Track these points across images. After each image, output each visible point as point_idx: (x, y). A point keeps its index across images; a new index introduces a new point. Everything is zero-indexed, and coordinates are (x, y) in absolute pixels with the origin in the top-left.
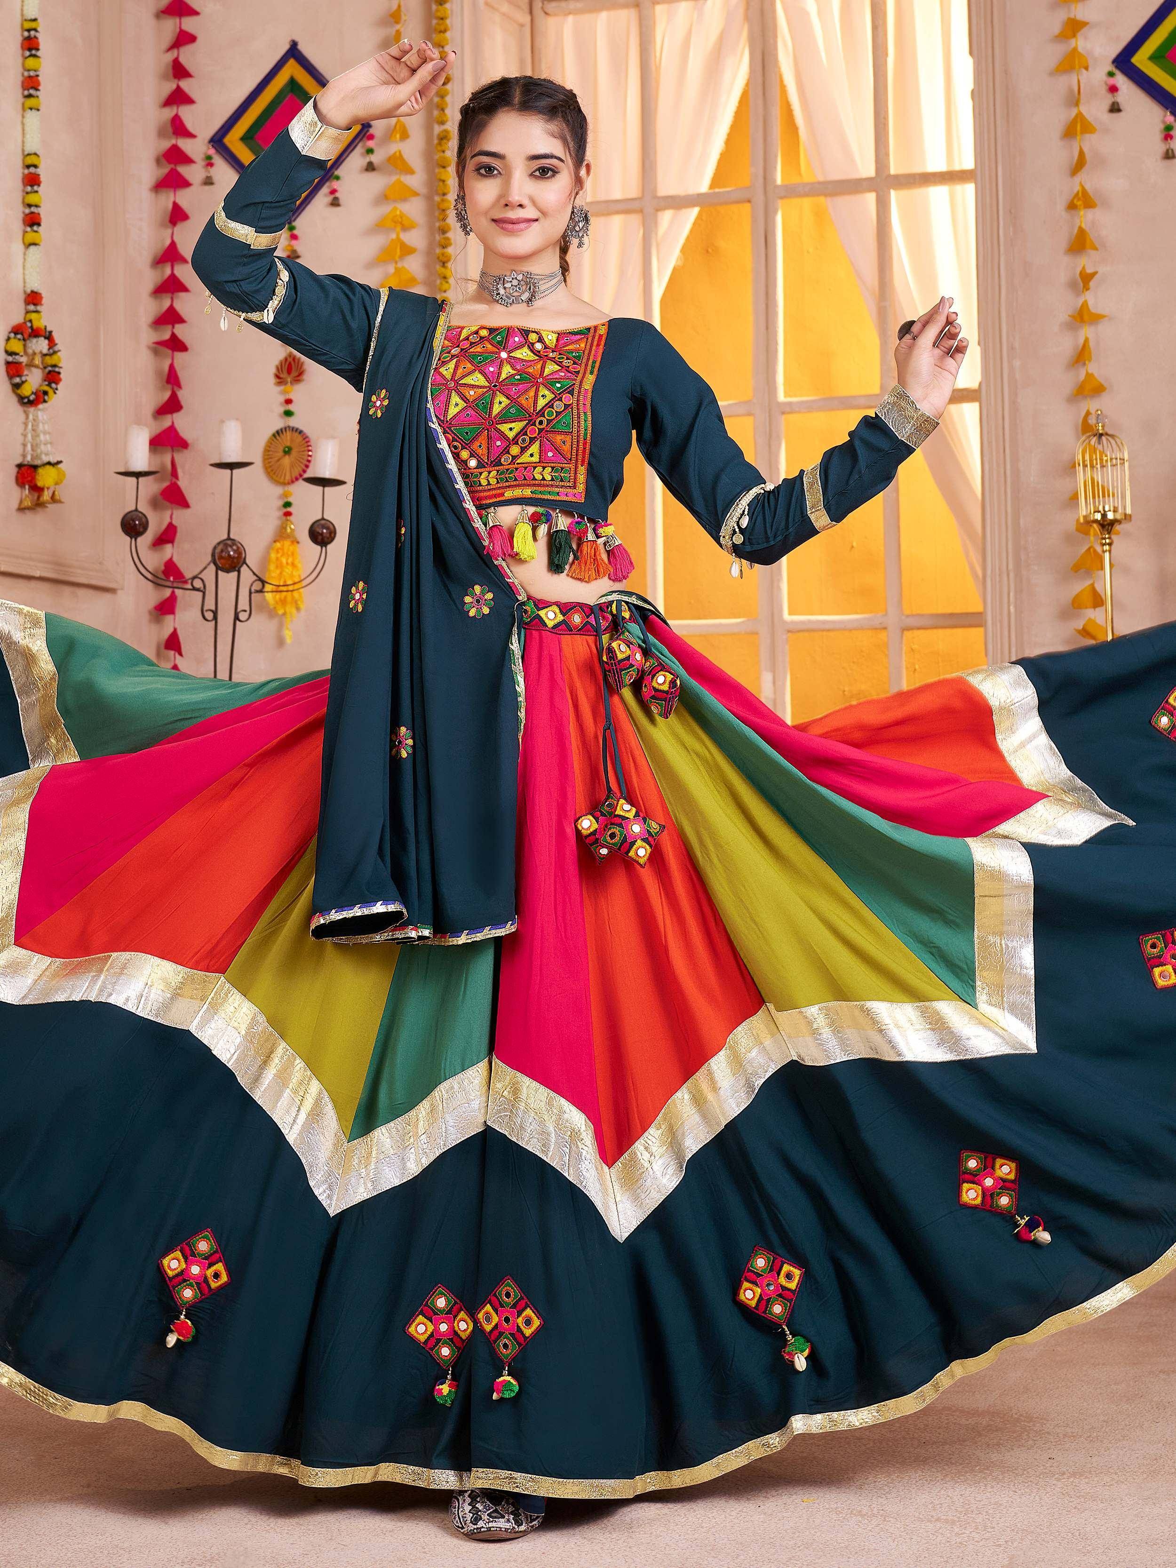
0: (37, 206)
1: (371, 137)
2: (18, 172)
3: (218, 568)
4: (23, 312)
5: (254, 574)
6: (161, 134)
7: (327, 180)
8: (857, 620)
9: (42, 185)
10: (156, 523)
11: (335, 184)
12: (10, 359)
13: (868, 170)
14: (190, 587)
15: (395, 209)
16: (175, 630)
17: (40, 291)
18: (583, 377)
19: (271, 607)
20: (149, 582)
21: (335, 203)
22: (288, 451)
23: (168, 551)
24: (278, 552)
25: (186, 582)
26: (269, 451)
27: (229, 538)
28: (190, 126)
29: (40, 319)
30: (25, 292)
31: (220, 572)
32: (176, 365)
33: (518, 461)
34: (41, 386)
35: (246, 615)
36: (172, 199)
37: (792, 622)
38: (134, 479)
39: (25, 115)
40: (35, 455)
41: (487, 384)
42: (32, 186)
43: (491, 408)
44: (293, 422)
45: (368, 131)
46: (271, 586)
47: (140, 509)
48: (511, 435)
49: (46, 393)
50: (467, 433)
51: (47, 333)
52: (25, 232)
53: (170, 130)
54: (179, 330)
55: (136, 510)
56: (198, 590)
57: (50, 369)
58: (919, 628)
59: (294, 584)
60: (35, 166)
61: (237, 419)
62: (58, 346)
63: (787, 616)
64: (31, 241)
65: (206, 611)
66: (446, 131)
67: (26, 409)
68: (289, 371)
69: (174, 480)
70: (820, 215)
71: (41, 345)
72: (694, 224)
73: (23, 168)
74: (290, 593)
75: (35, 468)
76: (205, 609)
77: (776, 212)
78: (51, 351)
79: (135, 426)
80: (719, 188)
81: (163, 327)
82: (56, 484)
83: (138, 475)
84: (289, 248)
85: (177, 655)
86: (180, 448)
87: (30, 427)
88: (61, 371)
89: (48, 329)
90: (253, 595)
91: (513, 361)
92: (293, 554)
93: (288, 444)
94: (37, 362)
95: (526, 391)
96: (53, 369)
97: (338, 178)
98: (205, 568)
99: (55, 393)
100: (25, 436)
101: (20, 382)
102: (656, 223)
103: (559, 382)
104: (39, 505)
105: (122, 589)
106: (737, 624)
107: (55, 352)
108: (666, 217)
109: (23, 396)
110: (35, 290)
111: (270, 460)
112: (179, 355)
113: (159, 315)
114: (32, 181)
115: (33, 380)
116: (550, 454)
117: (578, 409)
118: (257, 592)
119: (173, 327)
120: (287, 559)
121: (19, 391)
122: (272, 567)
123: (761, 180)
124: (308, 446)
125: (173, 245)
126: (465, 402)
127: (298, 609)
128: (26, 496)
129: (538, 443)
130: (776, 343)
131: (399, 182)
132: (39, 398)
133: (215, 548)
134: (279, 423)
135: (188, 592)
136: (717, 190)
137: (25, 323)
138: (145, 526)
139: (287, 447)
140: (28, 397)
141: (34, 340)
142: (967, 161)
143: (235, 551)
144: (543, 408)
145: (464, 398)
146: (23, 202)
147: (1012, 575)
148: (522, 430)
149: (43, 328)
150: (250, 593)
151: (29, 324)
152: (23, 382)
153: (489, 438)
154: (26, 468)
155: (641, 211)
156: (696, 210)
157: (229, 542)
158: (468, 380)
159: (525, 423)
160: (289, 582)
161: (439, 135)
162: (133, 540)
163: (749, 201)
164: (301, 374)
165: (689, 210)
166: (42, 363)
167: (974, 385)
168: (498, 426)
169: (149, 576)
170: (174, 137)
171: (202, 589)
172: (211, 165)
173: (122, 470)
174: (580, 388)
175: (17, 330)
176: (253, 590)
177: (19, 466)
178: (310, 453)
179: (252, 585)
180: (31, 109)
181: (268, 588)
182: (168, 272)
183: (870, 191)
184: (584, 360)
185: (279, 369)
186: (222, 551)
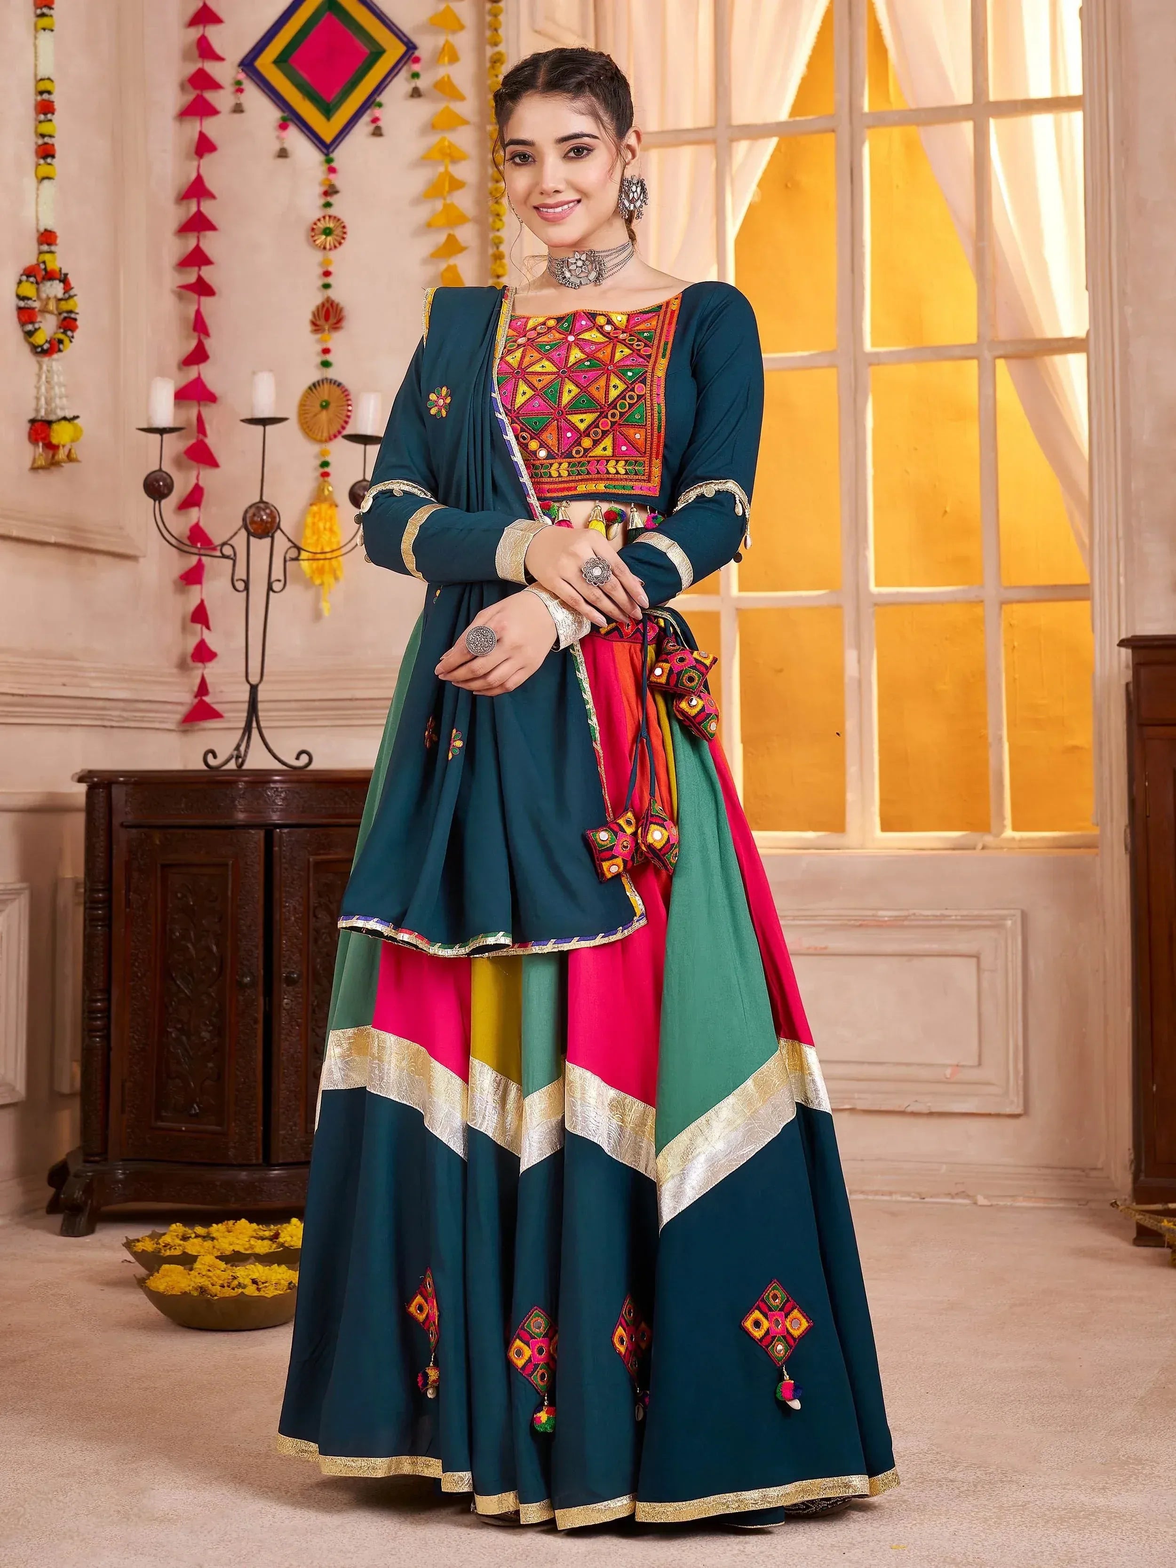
0: (51, 136)
1: (417, 60)
2: (30, 99)
3: (249, 534)
4: (36, 252)
5: (289, 540)
6: (186, 57)
7: (369, 108)
8: (952, 592)
9: (56, 113)
10: (182, 485)
11: (377, 112)
12: (22, 304)
13: (964, 96)
14: (218, 554)
15: (443, 139)
16: (202, 601)
17: (55, 230)
18: (655, 362)
19: (308, 576)
20: (174, 549)
21: (377, 132)
22: (325, 406)
23: (194, 514)
24: (314, 517)
25: (214, 549)
26: (304, 405)
27: (261, 501)
28: (218, 46)
29: (55, 259)
30: (38, 231)
31: (252, 538)
32: (202, 310)
33: (590, 454)
34: (55, 333)
35: (281, 585)
36: (198, 129)
37: (880, 595)
38: (158, 436)
39: (38, 36)
40: (49, 409)
41: (555, 370)
42: (45, 114)
43: (560, 397)
44: (331, 373)
45: (413, 53)
46: (308, 554)
47: (164, 469)
48: (582, 427)
49: (61, 341)
50: (536, 423)
51: (63, 276)
52: (38, 165)
53: (195, 52)
54: (206, 272)
55: (160, 470)
56: (228, 557)
57: (65, 315)
58: (1019, 602)
59: (332, 551)
60: (49, 93)
61: (271, 371)
62: (73, 290)
63: (873, 588)
64: (45, 175)
65: (237, 580)
66: (499, 53)
67: (39, 359)
68: (327, 318)
69: (201, 436)
70: (910, 146)
71: (55, 289)
72: (772, 156)
73: (36, 95)
74: (327, 561)
75: (49, 423)
76: (236, 578)
77: (863, 143)
78: (67, 296)
79: (159, 378)
80: (800, 115)
81: (189, 269)
82: (73, 441)
83: (162, 431)
84: (328, 183)
85: (204, 628)
86: (208, 403)
87: (44, 377)
88: (77, 317)
89: (63, 271)
90: (288, 563)
91: (581, 344)
92: (331, 519)
93: (326, 398)
94: (51, 308)
95: (596, 379)
96: (70, 315)
97: (380, 105)
98: (236, 534)
99: (71, 342)
100: (38, 388)
101: (33, 329)
102: (730, 156)
103: (630, 370)
104: (53, 464)
105: (144, 556)
106: (819, 596)
107: (71, 297)
108: (742, 148)
109: (36, 344)
110: (49, 228)
111: (306, 415)
112: (206, 301)
113: (185, 256)
114: (45, 108)
115: (48, 327)
116: (624, 448)
117: (651, 400)
118: (292, 559)
119: (200, 269)
120: (325, 523)
121: (31, 340)
122: (308, 532)
123: (846, 109)
124: (348, 400)
125: (199, 180)
126: (533, 390)
127: (336, 578)
128: (40, 455)
129: (611, 436)
130: (863, 288)
131: (447, 108)
132: (53, 348)
133: (246, 512)
134: (315, 375)
135: (216, 560)
136: (798, 118)
137: (38, 264)
138: (170, 487)
139: (325, 401)
140: (41, 346)
141: (48, 284)
142: (1074, 87)
143: (268, 515)
144: (615, 399)
145: (531, 386)
146: (36, 132)
147: (1122, 543)
148: (593, 423)
149: (58, 270)
150: (285, 561)
151: (42, 266)
152: (36, 330)
153: (559, 428)
154: (40, 423)
155: (714, 142)
156: (774, 141)
157: (262, 505)
158: (537, 368)
159: (596, 415)
160: (327, 549)
161: (491, 58)
162: (157, 502)
163: (833, 131)
164: (339, 320)
165: (766, 140)
166: (57, 308)
167: (1082, 334)
168: (569, 417)
169: (173, 541)
170: (200, 60)
171: (232, 556)
172: (240, 90)
173: (145, 426)
174: (653, 376)
175: (29, 273)
176: (288, 558)
177: (33, 421)
178: (350, 408)
179: (286, 553)
180: (44, 29)
181: (304, 555)
182: (194, 209)
183: (967, 119)
184: (656, 342)
185: (316, 315)
186: (254, 515)
